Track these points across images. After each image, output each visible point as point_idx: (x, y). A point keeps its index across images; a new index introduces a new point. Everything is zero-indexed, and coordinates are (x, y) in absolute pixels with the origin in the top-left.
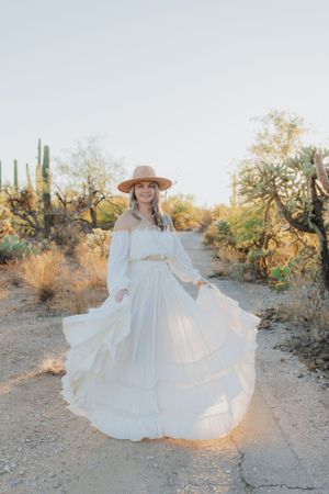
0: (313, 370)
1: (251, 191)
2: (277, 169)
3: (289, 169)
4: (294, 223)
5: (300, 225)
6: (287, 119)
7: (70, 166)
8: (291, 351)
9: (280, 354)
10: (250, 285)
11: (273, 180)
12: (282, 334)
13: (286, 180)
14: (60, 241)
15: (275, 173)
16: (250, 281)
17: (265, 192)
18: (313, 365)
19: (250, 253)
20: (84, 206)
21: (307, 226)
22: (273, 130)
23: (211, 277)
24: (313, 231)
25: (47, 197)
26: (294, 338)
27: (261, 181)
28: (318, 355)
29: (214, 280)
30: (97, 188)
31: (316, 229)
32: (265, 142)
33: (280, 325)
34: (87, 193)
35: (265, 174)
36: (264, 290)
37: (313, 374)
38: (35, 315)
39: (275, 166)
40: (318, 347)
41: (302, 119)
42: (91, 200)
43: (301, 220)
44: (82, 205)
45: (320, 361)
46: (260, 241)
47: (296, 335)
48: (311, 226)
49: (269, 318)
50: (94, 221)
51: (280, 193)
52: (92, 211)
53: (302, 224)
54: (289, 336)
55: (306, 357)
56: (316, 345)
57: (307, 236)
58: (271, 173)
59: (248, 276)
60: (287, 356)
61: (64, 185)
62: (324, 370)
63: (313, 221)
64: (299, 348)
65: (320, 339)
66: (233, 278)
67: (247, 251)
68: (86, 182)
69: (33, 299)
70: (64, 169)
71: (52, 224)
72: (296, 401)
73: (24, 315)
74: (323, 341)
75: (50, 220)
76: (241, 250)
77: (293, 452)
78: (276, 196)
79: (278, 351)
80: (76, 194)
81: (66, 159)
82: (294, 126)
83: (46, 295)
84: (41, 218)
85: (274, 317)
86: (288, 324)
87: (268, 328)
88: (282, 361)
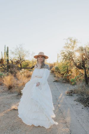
0: (86, 106)
1: (66, 58)
3: (76, 53)
4: (77, 67)
5: (79, 67)
6: (73, 39)
7: (14, 52)
8: (79, 102)
9: (76, 103)
10: (65, 84)
11: (72, 55)
12: (75, 97)
13: (75, 55)
14: (12, 73)
16: (65, 83)
17: (70, 59)
19: (64, 75)
20: (18, 63)
22: (69, 42)
23: (54, 82)
24: (82, 69)
25: (8, 60)
26: (79, 98)
27: (69, 56)
28: (86, 102)
29: (55, 83)
32: (67, 45)
33: (75, 94)
35: (70, 54)
36: (69, 85)
37: (86, 107)
38: (7, 93)
39: (72, 52)
40: (86, 100)
41: (77, 39)
44: (18, 62)
45: (87, 104)
46: (67, 72)
47: (80, 97)
48: (82, 67)
49: (72, 93)
50: (21, 67)
51: (74, 59)
52: (21, 64)
54: (78, 97)
55: (83, 103)
56: (86, 99)
57: (80, 70)
59: (64, 81)
60: (78, 103)
61: (13, 57)
63: (82, 66)
64: (81, 101)
65: (87, 98)
66: (60, 82)
67: (63, 75)
69: (6, 89)
70: (13, 53)
71: (9, 68)
72: (82, 115)
73: (4, 93)
74: (87, 99)
75: (9, 67)
76: (62, 74)
77: (84, 129)
79: (75, 101)
80: (16, 59)
81: (13, 50)
82: (75, 41)
83: (10, 88)
84: (6, 66)
85: (73, 92)
86: (77, 94)
87: (72, 95)
88: (77, 104)
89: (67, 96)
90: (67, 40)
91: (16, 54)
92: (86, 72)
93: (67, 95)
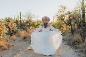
1: (59, 19)
8: (68, 45)
9: (66, 45)
13: (65, 17)
17: (62, 19)
27: (61, 17)
32: (60, 10)
38: (23, 41)
39: (63, 15)
44: (27, 22)
46: (60, 27)
48: (69, 24)
50: (30, 25)
51: (64, 19)
57: (68, 26)
61: (24, 19)
63: (70, 24)
69: (22, 39)
70: (24, 16)
71: (22, 26)
80: (26, 20)
82: (65, 8)
83: (25, 38)
84: (20, 25)
90: (60, 7)
91: (26, 17)
92: (72, 27)
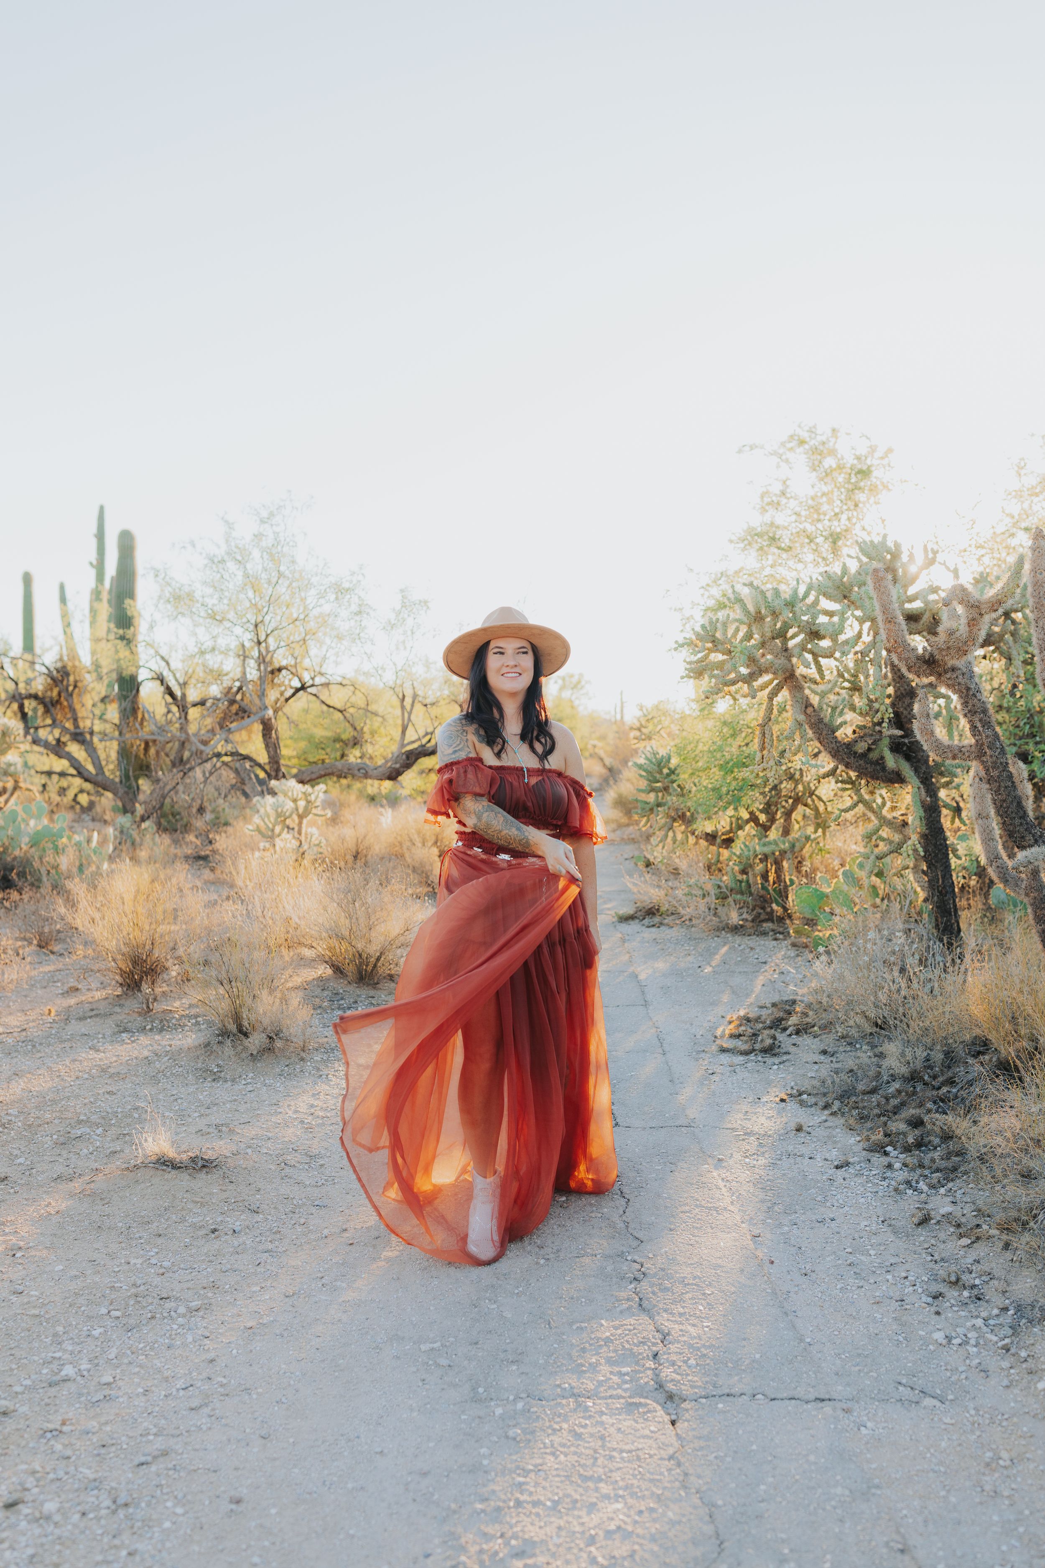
0: (879, 1149)
2: (790, 604)
3: (826, 604)
4: (844, 754)
5: (861, 760)
6: (844, 453)
7: (201, 591)
8: (826, 1107)
10: (743, 942)
11: (782, 634)
13: (815, 634)
15: (788, 615)
16: (736, 929)
18: (878, 1136)
20: (243, 712)
21: (880, 762)
22: (804, 482)
23: (626, 919)
25: (129, 686)
27: (749, 636)
28: (896, 1111)
29: (634, 926)
30: (281, 658)
31: (907, 770)
33: (805, 1040)
34: (253, 674)
35: (759, 619)
36: (777, 951)
40: (898, 1093)
42: (262, 695)
43: (861, 747)
44: (235, 705)
45: (898, 1125)
49: (777, 1024)
50: (274, 759)
53: (864, 756)
54: (824, 1071)
56: (897, 1085)
58: (775, 614)
59: (731, 914)
60: (813, 1118)
62: (907, 1149)
63: (896, 747)
64: (848, 1099)
66: (688, 923)
68: (247, 638)
69: (101, 985)
71: (144, 769)
73: (77, 1027)
74: (913, 1077)
78: (790, 678)
79: (792, 1106)
84: (110, 750)
85: (793, 1020)
86: (828, 1041)
87: (770, 1050)
88: (799, 1129)
89: (725, 1058)
92: (932, 808)
93: (723, 1050)
